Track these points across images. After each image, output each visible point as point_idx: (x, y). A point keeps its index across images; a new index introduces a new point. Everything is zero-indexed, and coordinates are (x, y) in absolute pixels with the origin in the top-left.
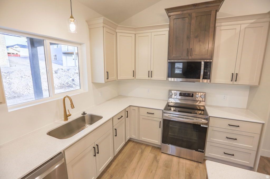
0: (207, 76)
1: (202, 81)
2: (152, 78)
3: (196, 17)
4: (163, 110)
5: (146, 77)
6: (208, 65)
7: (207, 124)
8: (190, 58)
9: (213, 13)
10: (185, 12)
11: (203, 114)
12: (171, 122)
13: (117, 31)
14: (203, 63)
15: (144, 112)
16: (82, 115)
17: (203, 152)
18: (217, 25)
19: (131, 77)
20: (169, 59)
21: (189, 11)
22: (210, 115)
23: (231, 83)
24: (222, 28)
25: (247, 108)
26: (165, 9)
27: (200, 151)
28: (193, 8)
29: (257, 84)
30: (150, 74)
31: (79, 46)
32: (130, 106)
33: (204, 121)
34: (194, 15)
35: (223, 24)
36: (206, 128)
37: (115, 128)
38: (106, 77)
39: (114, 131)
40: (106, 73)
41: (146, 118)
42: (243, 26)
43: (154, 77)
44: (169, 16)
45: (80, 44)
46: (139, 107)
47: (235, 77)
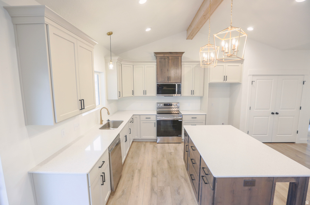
0: (179, 92)
1: (177, 95)
2: (147, 95)
3: (172, 59)
4: (156, 115)
5: (142, 95)
6: (179, 86)
7: (181, 119)
8: (170, 82)
9: (180, 58)
10: (165, 55)
11: (178, 114)
12: (161, 122)
13: (122, 63)
14: (177, 85)
15: (143, 118)
16: (107, 122)
17: (181, 136)
18: (182, 64)
19: (131, 95)
20: (157, 83)
21: (167, 55)
22: (182, 114)
23: (191, 95)
24: (185, 66)
25: (200, 110)
26: (154, 53)
27: (180, 136)
28: (170, 54)
29: (202, 96)
30: (145, 92)
31: (99, 74)
32: (133, 115)
33: (180, 118)
34: (170, 58)
35: (185, 64)
36: (181, 121)
37: (129, 128)
38: (119, 96)
39: (130, 130)
40: (119, 93)
41: (145, 122)
42: (194, 66)
43: (148, 95)
44: (156, 57)
46: (140, 115)
47: (192, 92)
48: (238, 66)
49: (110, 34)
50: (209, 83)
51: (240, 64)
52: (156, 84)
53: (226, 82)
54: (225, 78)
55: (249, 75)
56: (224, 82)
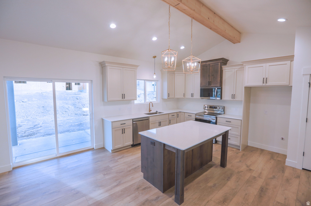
2: (193, 98)
4: (195, 114)
5: (190, 97)
8: (210, 86)
13: (175, 73)
16: (156, 112)
18: (223, 69)
19: (183, 97)
21: (209, 63)
23: (232, 99)
24: (226, 70)
26: (198, 62)
30: (192, 95)
31: (157, 82)
32: (180, 112)
34: (211, 65)
35: (226, 68)
37: (170, 119)
38: (168, 96)
39: (169, 121)
40: (168, 94)
41: (188, 118)
42: (236, 70)
45: (157, 81)
46: (184, 112)
47: (233, 96)
48: (286, 64)
49: (155, 57)
50: (245, 87)
51: (288, 62)
52: (200, 88)
53: (267, 84)
54: (265, 80)
55: (303, 75)
56: (264, 84)
